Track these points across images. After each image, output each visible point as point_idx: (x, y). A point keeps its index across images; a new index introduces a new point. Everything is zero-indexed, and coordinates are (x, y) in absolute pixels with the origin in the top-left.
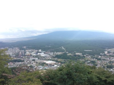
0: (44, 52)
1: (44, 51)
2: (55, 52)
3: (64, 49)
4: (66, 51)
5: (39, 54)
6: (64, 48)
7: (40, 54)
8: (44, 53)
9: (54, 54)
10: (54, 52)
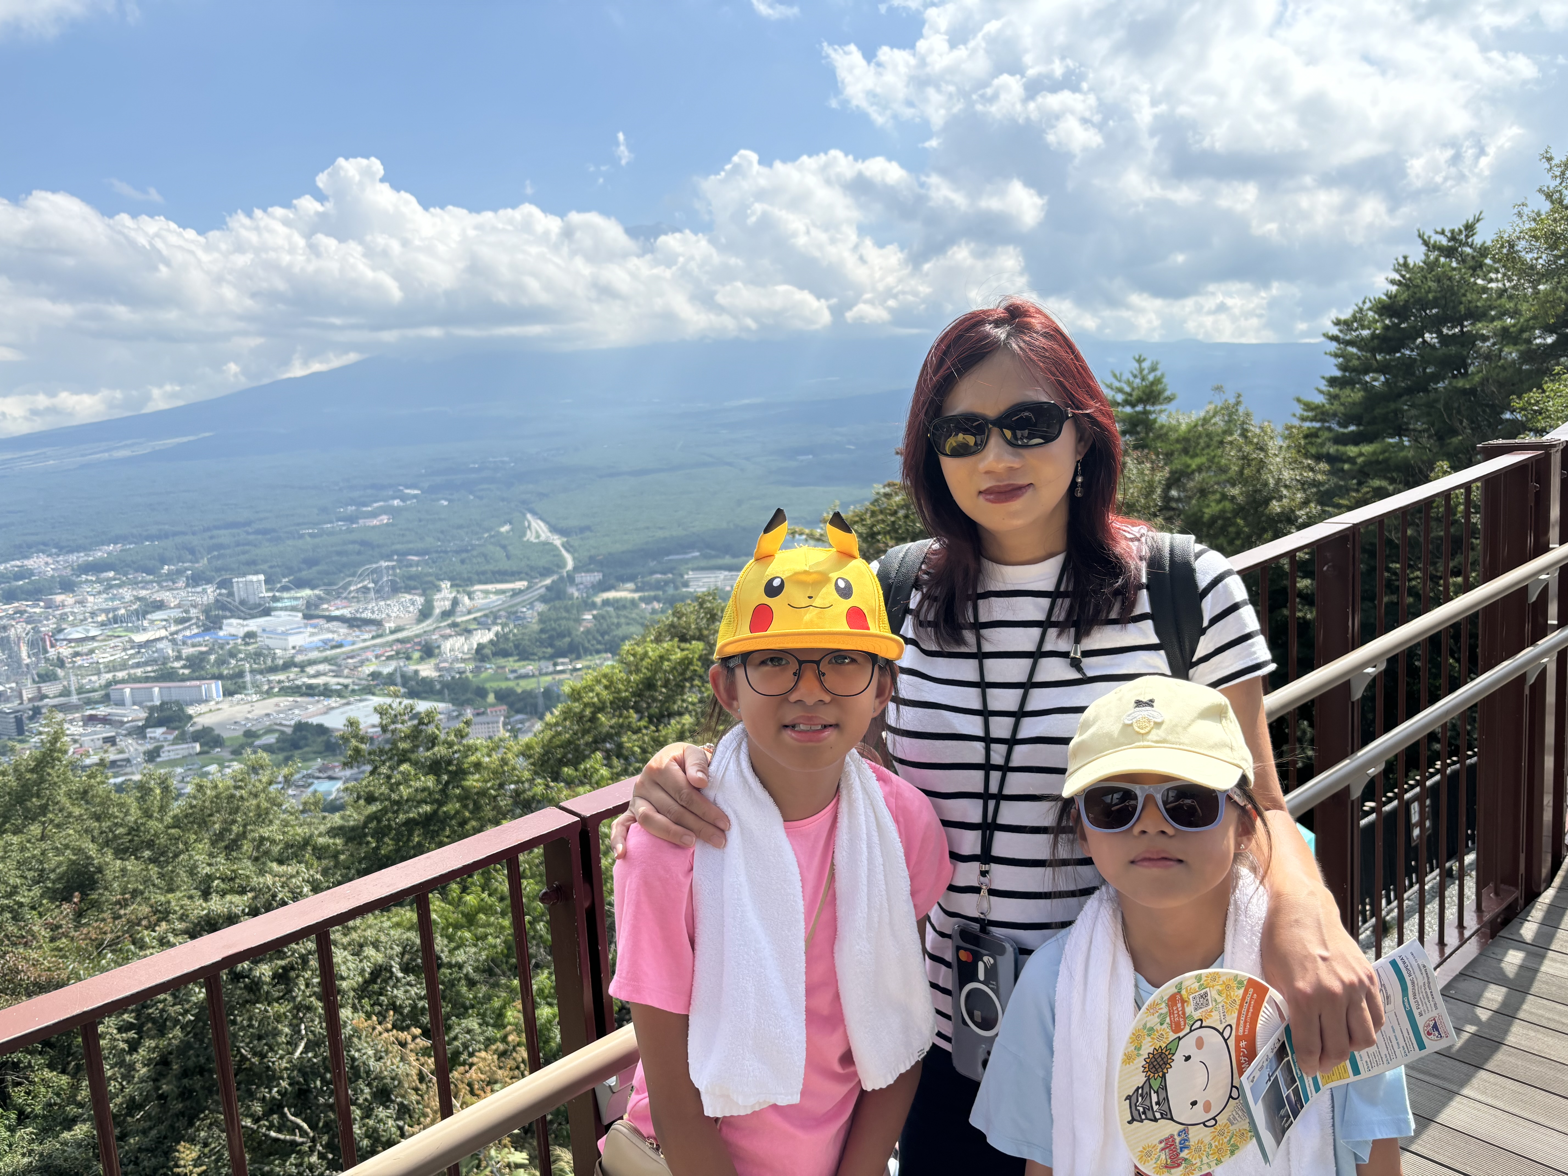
0: (307, 592)
1: (300, 584)
2: (446, 585)
3: (557, 541)
4: (570, 564)
5: (233, 627)
6: (554, 529)
7: (253, 625)
8: (310, 613)
9: (425, 614)
10: (428, 588)
